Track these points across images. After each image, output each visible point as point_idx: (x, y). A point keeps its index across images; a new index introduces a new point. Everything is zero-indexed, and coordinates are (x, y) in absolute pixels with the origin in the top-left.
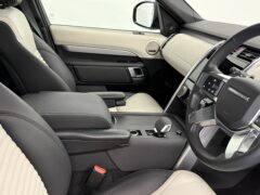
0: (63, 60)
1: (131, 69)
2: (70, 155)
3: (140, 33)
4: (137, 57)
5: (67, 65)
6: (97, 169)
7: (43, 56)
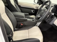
0: (20, 8)
1: (32, 11)
2: (17, 21)
3: (34, 4)
4: (34, 9)
5: (20, 9)
6: (21, 24)
7: (16, 7)
